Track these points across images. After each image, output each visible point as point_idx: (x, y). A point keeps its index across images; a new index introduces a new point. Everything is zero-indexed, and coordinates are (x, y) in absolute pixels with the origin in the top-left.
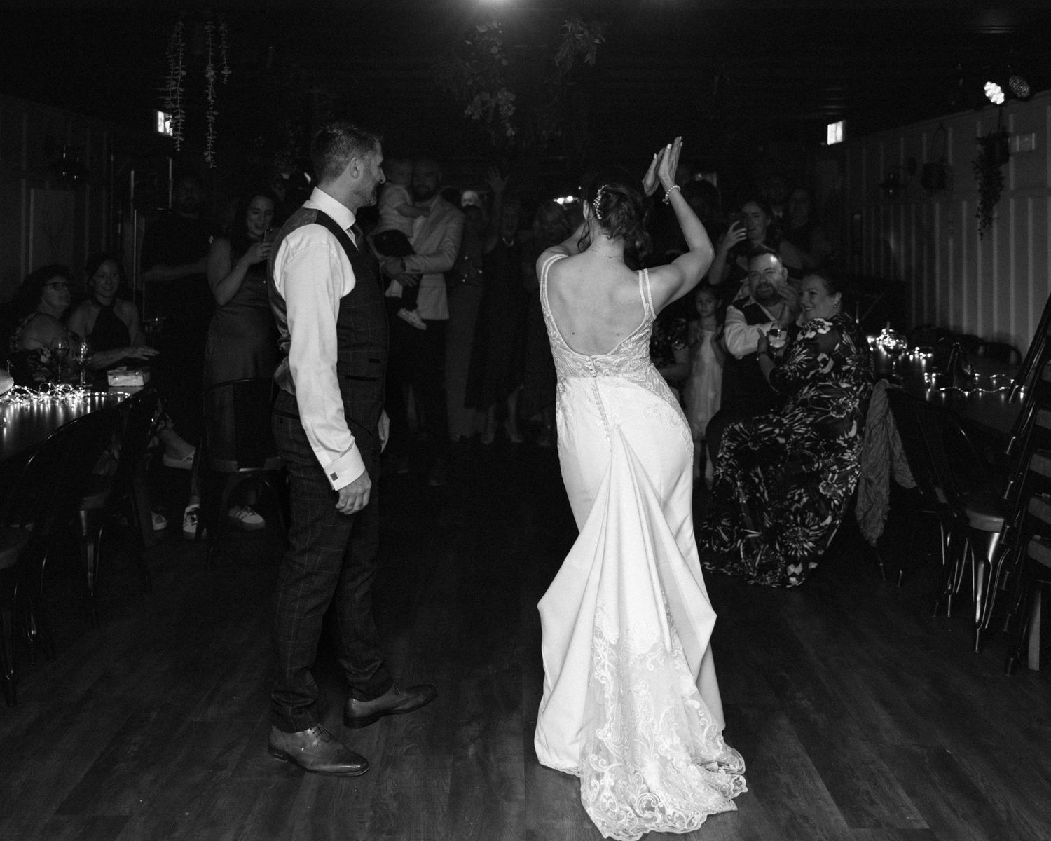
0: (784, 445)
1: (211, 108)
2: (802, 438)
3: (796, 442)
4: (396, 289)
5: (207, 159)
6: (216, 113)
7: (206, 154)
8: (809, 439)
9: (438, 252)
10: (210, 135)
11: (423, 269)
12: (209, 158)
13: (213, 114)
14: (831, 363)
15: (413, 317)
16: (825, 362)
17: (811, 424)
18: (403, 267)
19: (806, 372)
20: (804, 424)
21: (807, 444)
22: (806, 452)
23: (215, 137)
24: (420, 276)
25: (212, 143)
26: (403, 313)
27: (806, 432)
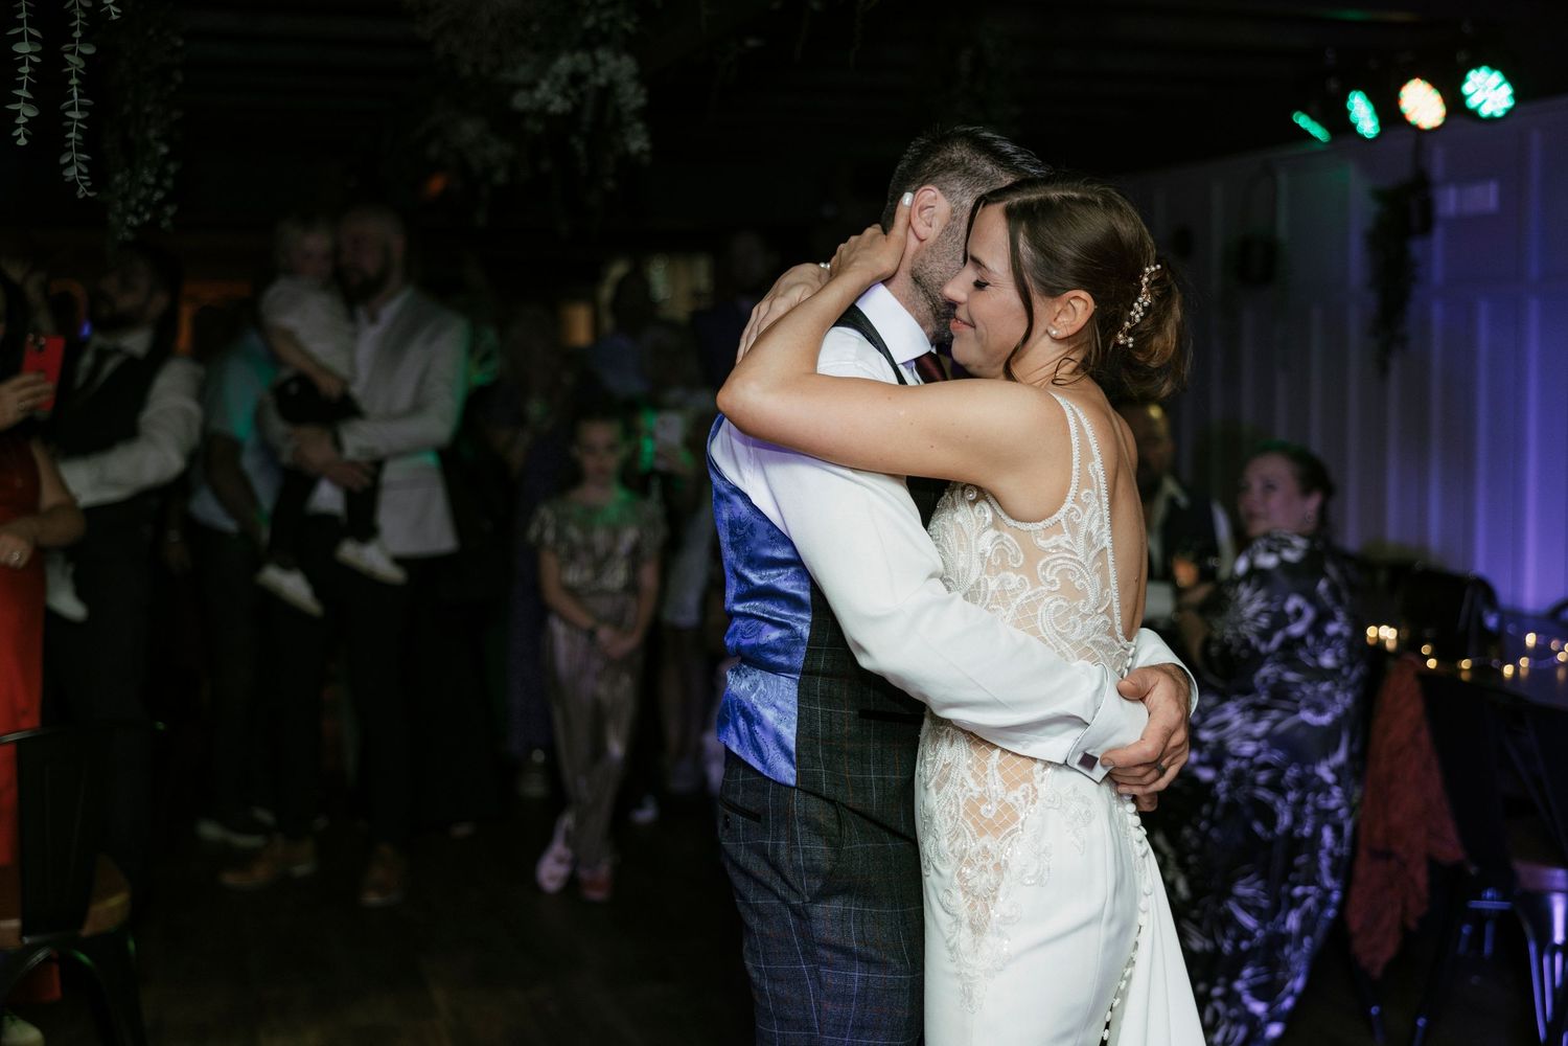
0: (1211, 785)
1: (77, 34)
2: (1252, 766)
3: (1238, 778)
4: (328, 498)
5: (66, 173)
6: (89, 50)
7: (65, 159)
8: (1265, 766)
9: (417, 407)
10: (72, 108)
11: (382, 449)
12: (71, 173)
13: (80, 53)
14: (1309, 614)
15: (374, 558)
16: (1299, 613)
17: (1267, 735)
18: (338, 444)
19: (1266, 635)
20: (1250, 737)
21: (1263, 777)
22: (1262, 793)
23: (87, 114)
24: (378, 465)
25: (79, 130)
26: (349, 551)
27: (1258, 752)
